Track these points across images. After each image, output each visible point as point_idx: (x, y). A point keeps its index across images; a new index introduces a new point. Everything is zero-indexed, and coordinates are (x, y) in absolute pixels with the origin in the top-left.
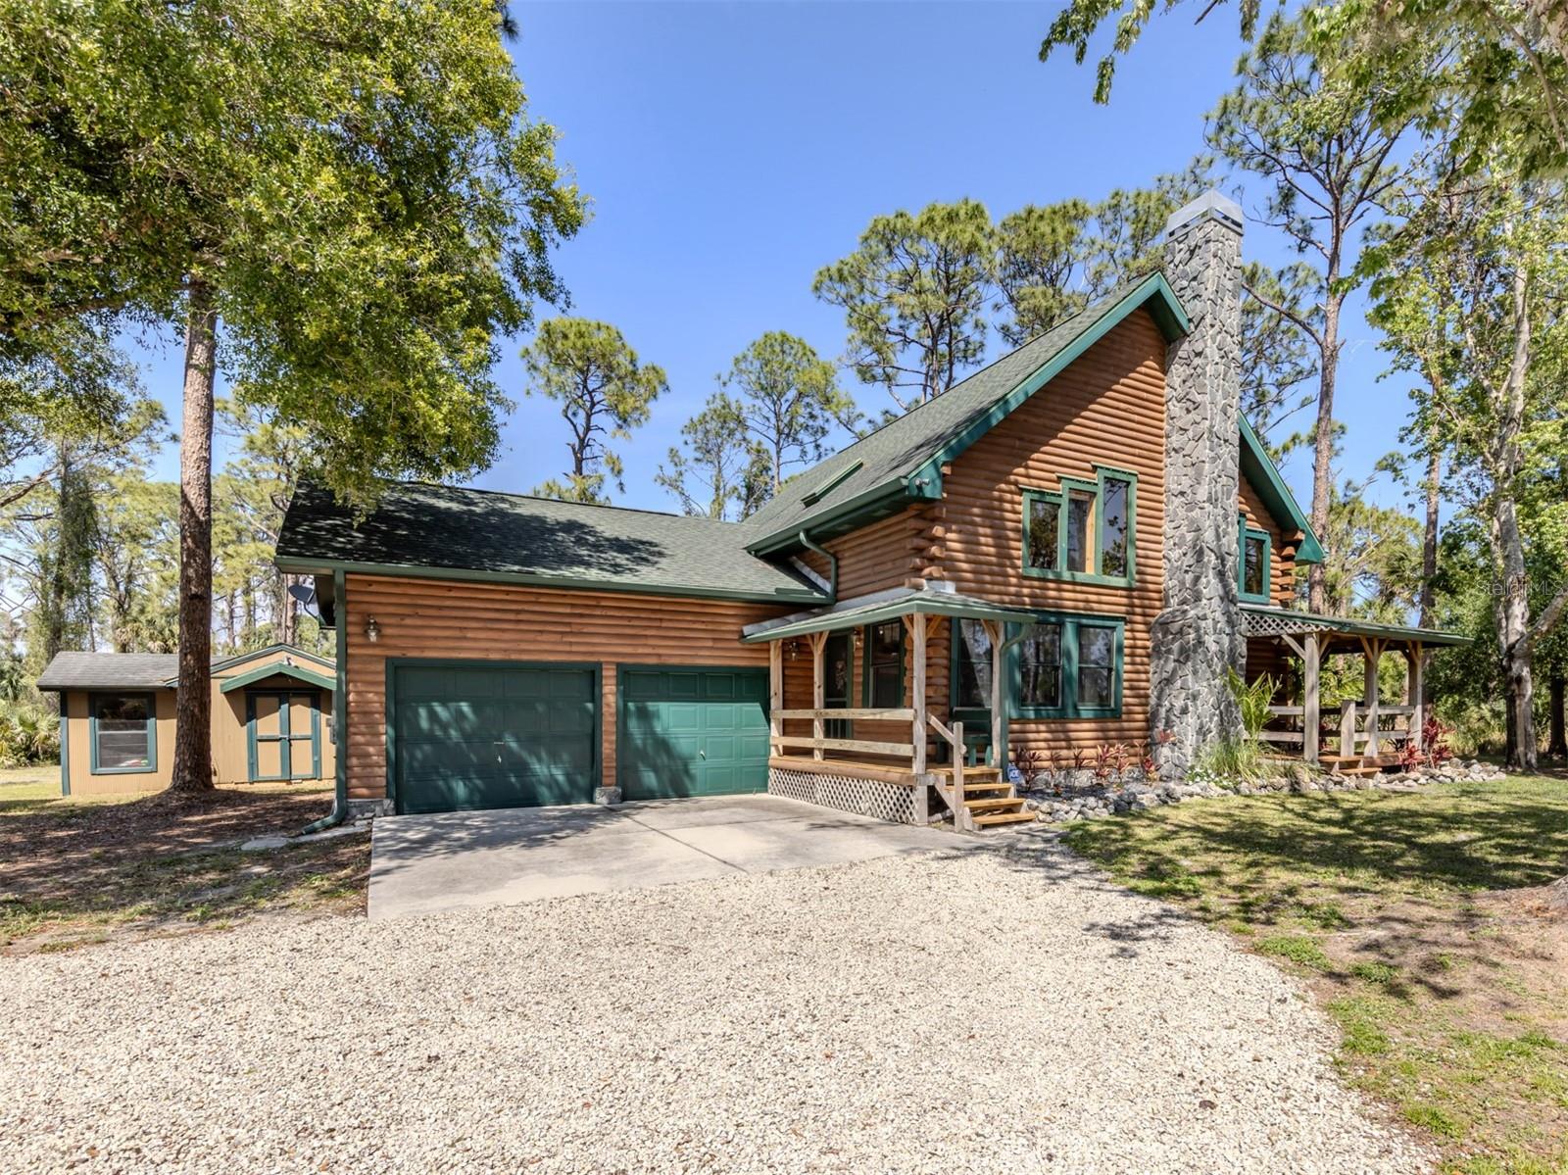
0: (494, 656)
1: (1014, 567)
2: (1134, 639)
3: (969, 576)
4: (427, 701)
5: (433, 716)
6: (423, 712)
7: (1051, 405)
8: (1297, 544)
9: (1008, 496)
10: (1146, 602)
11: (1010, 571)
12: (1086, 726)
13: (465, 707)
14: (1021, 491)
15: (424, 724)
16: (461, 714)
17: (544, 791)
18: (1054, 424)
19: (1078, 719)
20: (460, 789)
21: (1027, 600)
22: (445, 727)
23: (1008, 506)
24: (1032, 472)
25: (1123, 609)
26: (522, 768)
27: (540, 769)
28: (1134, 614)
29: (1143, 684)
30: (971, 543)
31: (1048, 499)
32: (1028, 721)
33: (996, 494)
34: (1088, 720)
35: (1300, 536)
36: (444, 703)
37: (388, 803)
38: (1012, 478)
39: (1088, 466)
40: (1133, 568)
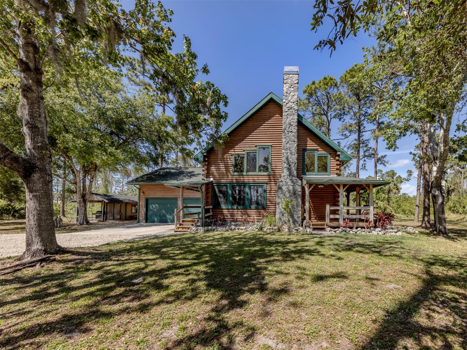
0: (160, 197)
1: (230, 173)
2: (271, 188)
3: (218, 176)
4: (152, 204)
5: (152, 207)
6: (151, 206)
7: (241, 134)
8: (339, 156)
9: (229, 157)
10: (276, 178)
11: (229, 174)
12: (253, 211)
13: (157, 205)
14: (232, 155)
15: (151, 208)
16: (156, 206)
17: (169, 220)
18: (243, 138)
19: (251, 209)
20: (156, 219)
21: (234, 180)
22: (154, 209)
23: (228, 159)
24: (236, 150)
25: (267, 180)
26: (165, 216)
27: (168, 216)
28: (271, 182)
29: (274, 200)
30: (218, 169)
31: (241, 156)
32: (235, 209)
33: (225, 157)
34: (254, 209)
35: (338, 153)
36: (154, 204)
37: (145, 221)
38: (230, 153)
39: (254, 146)
40: (270, 169)
